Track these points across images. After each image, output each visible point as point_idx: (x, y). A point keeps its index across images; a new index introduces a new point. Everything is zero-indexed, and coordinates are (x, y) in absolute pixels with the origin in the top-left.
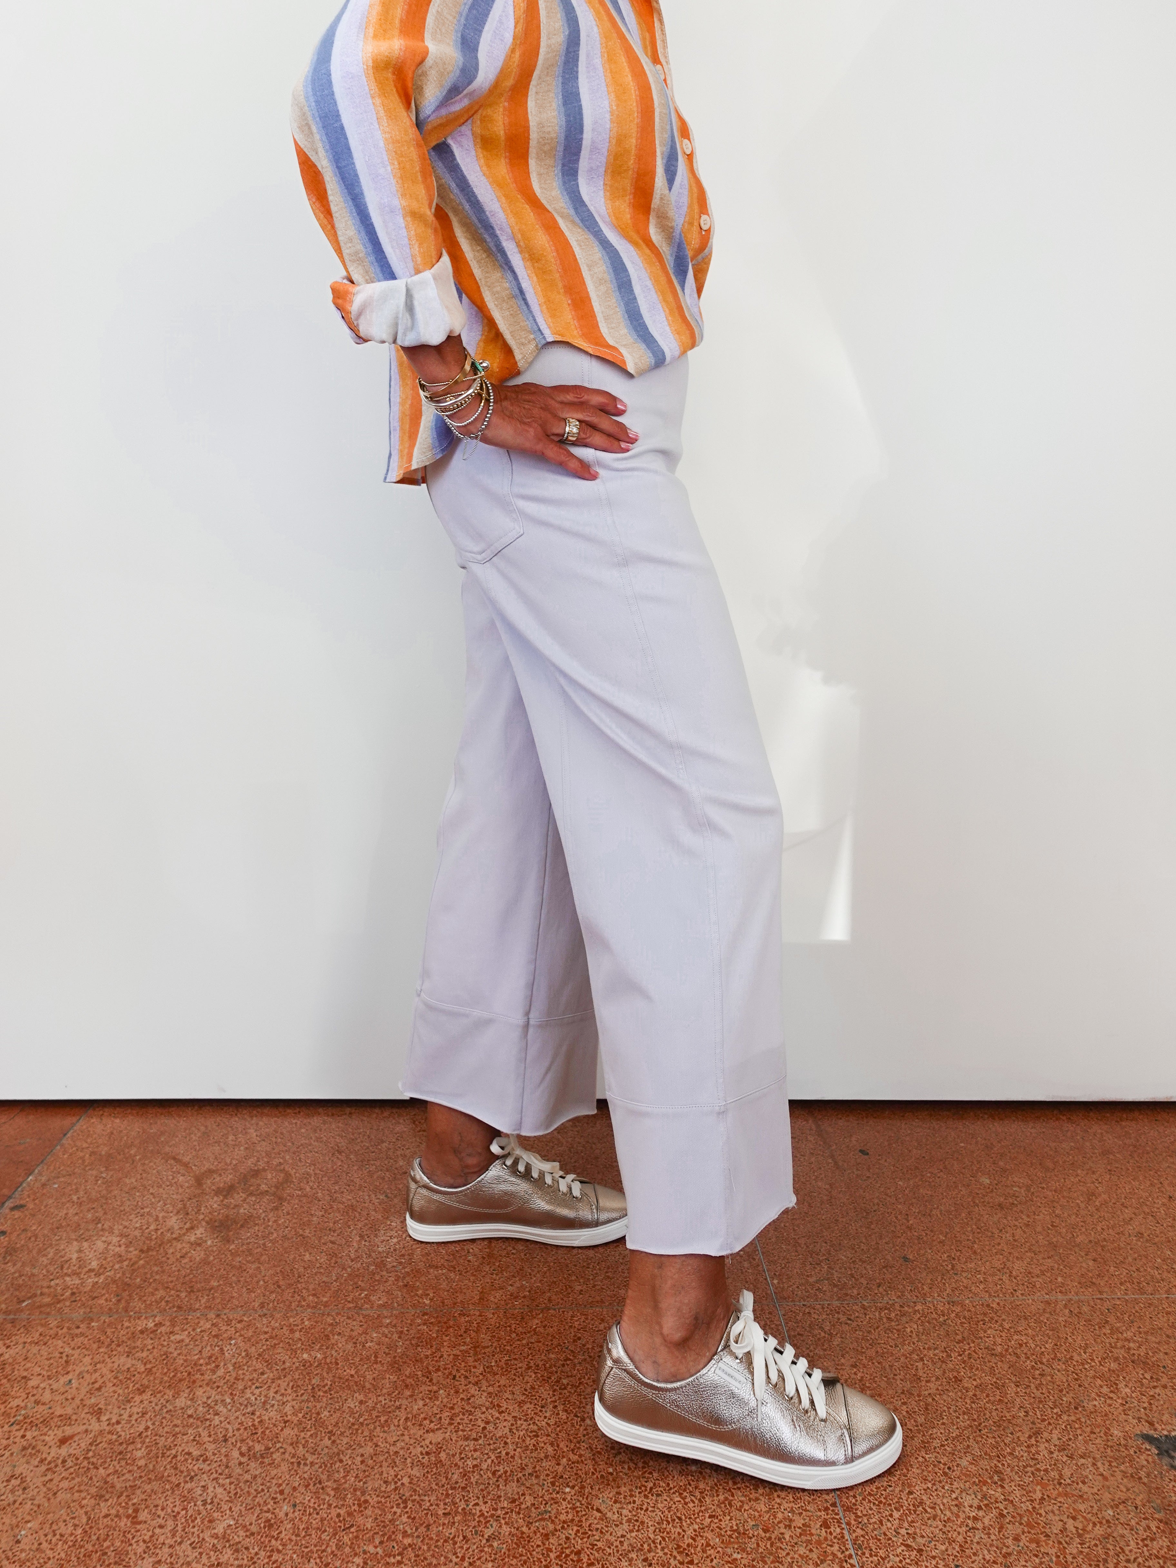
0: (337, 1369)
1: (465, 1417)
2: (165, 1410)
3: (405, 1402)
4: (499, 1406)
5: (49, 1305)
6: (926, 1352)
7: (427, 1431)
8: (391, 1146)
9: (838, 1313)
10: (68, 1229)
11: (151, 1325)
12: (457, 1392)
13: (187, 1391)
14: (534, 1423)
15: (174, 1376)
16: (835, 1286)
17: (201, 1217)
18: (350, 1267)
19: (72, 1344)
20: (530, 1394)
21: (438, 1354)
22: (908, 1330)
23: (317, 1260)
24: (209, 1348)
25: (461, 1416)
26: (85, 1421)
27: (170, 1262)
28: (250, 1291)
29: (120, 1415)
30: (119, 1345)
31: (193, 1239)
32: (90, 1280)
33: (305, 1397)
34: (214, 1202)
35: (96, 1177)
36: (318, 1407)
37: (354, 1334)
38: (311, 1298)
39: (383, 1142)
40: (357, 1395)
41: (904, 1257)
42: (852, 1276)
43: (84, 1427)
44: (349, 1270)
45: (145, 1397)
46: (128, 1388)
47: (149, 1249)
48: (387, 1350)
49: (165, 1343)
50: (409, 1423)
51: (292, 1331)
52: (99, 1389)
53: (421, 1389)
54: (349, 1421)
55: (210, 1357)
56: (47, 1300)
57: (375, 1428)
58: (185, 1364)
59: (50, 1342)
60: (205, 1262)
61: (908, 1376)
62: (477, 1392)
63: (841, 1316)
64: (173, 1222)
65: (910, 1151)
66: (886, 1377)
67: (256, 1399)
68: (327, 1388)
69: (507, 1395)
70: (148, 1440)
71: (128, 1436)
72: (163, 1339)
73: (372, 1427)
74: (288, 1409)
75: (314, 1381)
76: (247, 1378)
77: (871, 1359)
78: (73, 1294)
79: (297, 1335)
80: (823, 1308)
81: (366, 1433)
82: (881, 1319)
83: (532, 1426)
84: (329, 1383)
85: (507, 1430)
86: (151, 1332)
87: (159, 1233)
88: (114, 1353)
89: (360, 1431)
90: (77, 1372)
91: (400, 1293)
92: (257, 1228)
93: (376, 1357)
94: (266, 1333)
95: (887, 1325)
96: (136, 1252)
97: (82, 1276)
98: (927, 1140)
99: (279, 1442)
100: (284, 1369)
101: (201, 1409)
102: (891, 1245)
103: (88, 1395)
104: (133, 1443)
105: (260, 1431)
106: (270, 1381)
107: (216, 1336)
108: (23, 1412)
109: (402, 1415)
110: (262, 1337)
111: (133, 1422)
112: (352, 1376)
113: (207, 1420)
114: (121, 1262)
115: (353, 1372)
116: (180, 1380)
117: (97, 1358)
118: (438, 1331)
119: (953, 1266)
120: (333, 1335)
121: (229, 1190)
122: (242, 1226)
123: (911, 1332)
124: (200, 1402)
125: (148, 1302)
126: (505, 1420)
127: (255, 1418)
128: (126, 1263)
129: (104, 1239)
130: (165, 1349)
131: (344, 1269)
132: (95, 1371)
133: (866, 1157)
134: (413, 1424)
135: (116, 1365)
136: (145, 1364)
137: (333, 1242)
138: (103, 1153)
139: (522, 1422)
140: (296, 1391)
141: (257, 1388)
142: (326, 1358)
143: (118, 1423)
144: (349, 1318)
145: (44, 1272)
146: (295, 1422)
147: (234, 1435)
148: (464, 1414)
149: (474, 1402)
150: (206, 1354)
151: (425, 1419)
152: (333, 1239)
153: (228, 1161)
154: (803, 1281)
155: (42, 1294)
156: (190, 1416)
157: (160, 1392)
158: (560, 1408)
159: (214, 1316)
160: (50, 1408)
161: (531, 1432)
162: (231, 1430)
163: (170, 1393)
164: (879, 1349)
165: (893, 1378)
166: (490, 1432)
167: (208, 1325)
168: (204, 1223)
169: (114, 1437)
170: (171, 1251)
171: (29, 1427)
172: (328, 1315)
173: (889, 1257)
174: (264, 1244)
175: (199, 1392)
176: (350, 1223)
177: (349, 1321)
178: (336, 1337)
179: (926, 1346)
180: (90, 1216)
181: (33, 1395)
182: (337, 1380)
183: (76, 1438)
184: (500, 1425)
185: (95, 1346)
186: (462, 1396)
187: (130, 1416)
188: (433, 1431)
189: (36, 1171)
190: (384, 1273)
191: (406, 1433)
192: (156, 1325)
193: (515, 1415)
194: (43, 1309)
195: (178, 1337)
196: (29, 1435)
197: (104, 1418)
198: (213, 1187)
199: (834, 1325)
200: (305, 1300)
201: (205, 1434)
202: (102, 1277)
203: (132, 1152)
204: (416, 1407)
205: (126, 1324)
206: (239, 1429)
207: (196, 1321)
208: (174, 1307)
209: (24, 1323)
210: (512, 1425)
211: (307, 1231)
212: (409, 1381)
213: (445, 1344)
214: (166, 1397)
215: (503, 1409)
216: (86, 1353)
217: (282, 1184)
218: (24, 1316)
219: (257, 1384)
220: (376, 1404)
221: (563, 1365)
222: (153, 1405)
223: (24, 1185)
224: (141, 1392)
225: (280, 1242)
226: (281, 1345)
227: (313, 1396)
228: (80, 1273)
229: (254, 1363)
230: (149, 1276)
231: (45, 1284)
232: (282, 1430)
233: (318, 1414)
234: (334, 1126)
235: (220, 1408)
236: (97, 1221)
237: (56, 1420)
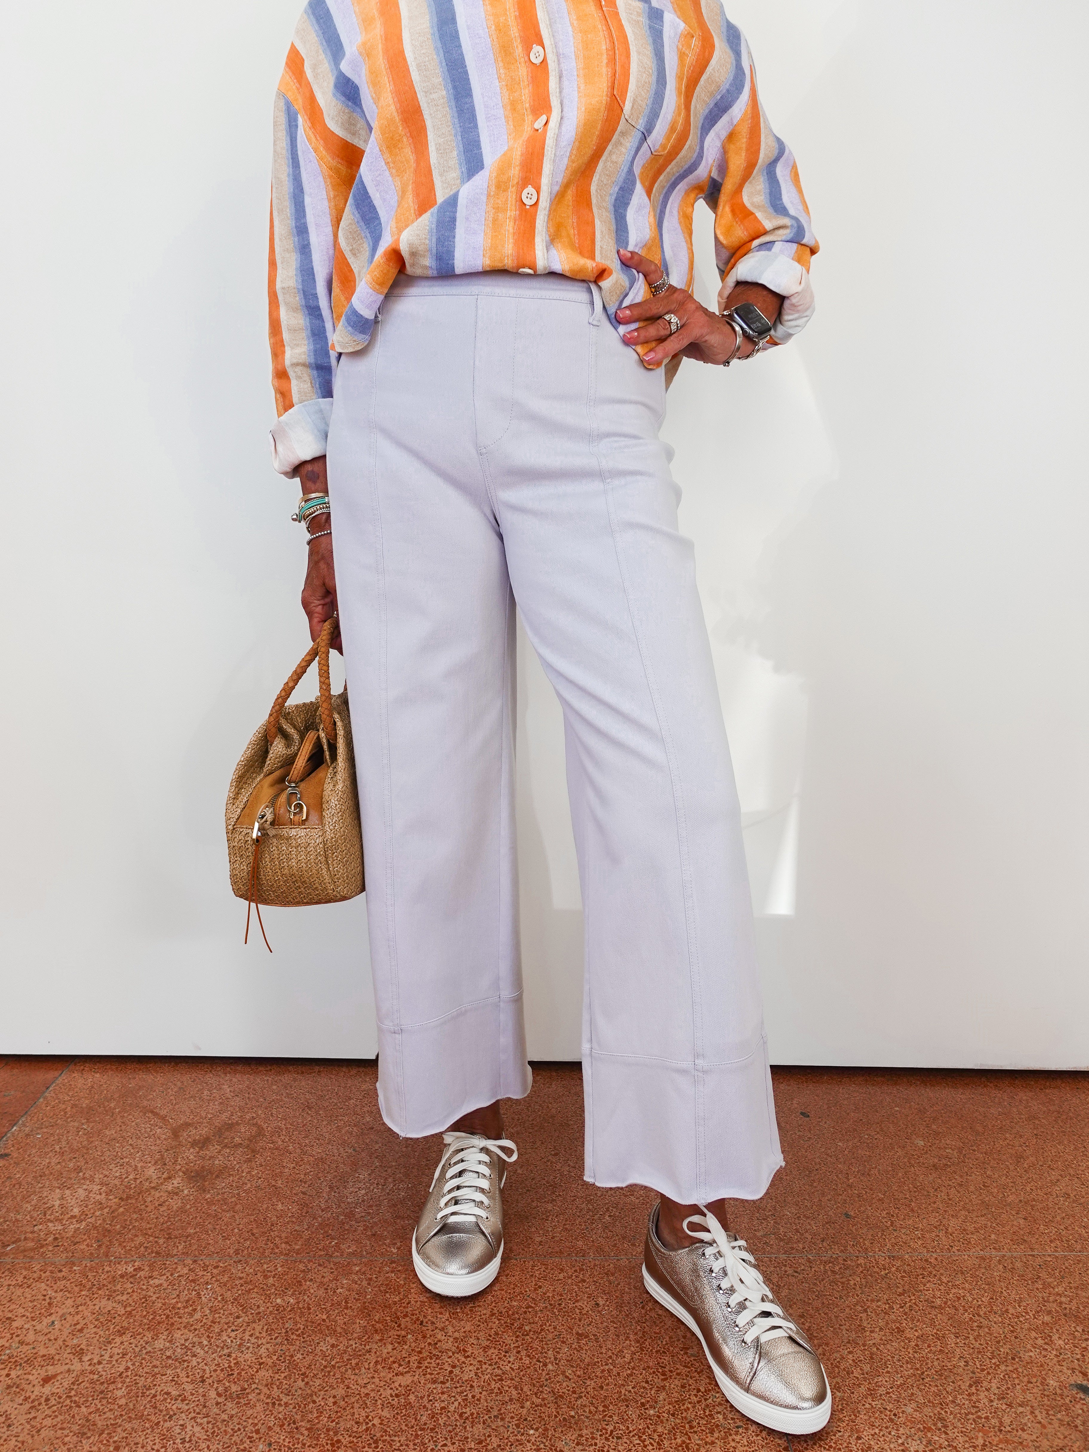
0: (310, 1314)
1: (432, 1361)
2: (144, 1352)
3: (375, 1346)
4: (464, 1350)
5: (33, 1249)
6: (869, 1304)
7: (397, 1374)
8: (358, 1103)
9: (785, 1266)
10: (51, 1177)
11: (130, 1269)
12: (424, 1337)
13: (165, 1333)
14: (498, 1367)
15: (153, 1319)
16: (782, 1240)
17: (178, 1167)
18: (321, 1217)
19: (55, 1287)
20: (494, 1340)
21: (406, 1301)
22: (852, 1283)
23: (288, 1209)
24: (186, 1292)
25: (429, 1360)
26: (67, 1361)
27: (149, 1209)
28: (225, 1239)
29: (102, 1356)
30: (99, 1289)
31: (170, 1188)
32: (72, 1226)
33: (279, 1340)
34: (191, 1154)
35: (78, 1128)
36: (292, 1350)
37: (326, 1280)
38: (283, 1245)
39: (350, 1099)
40: (328, 1339)
41: (845, 1214)
42: (797, 1231)
43: (66, 1367)
44: (320, 1219)
45: (125, 1338)
46: (108, 1329)
47: (128, 1197)
48: (356, 1296)
49: (144, 1287)
50: (379, 1367)
51: (266, 1277)
52: (81, 1330)
53: (390, 1334)
54: (321, 1364)
55: (187, 1301)
56: (31, 1244)
57: (346, 1371)
58: (164, 1307)
59: (34, 1285)
60: (182, 1210)
61: (853, 1327)
62: (443, 1337)
63: (787, 1268)
64: (151, 1172)
65: (848, 1114)
66: (832, 1327)
67: (232, 1341)
68: (300, 1331)
69: (472, 1340)
70: (128, 1380)
71: (109, 1376)
72: (142, 1283)
73: (343, 1369)
74: (263, 1351)
75: (287, 1325)
76: (223, 1321)
77: (818, 1310)
78: (56, 1239)
79: (271, 1281)
80: (771, 1261)
81: (338, 1376)
82: (826, 1272)
83: (496, 1370)
84: (302, 1327)
85: (472, 1374)
86: (131, 1277)
87: (138, 1181)
88: (96, 1296)
89: (332, 1374)
90: (60, 1314)
91: (368, 1243)
92: (231, 1178)
93: (346, 1302)
94: (241, 1278)
95: (831, 1278)
96: (116, 1200)
97: (64, 1222)
98: (864, 1104)
99: (255, 1383)
100: (259, 1313)
101: (179, 1350)
102: (832, 1202)
103: (71, 1336)
104: (114, 1382)
105: (236, 1373)
106: (245, 1324)
107: (193, 1281)
108: (8, 1352)
109: (372, 1358)
110: (237, 1282)
111: (114, 1363)
112: (324, 1320)
113: (184, 1361)
114: (102, 1209)
115: (324, 1317)
116: (159, 1323)
117: (79, 1301)
118: (405, 1278)
119: (892, 1223)
120: (305, 1281)
121: (203, 1143)
122: (217, 1176)
123: (855, 1284)
124: (178, 1344)
125: (128, 1248)
126: (471, 1364)
127: (231, 1359)
128: (106, 1210)
129: (85, 1187)
130: (144, 1292)
131: (314, 1218)
132: (77, 1313)
133: (808, 1119)
134: (383, 1368)
135: (97, 1308)
136: (125, 1307)
137: (304, 1193)
138: (84, 1105)
139: (487, 1366)
140: (270, 1335)
141: (233, 1331)
142: (298, 1303)
143: (99, 1363)
144: (320, 1265)
145: (28, 1217)
146: (270, 1364)
147: (211, 1376)
148: (431, 1358)
149: (441, 1347)
150: (184, 1297)
151: (394, 1362)
152: (304, 1190)
153: (203, 1114)
154: (751, 1235)
155: (25, 1239)
156: (169, 1357)
157: (139, 1334)
158: (523, 1353)
159: (191, 1262)
160: (34, 1348)
161: (496, 1376)
162: (208, 1371)
163: (149, 1335)
164: (825, 1301)
165: (840, 1329)
166: (456, 1376)
167: (185, 1271)
168: (181, 1174)
169: (96, 1377)
170: (150, 1199)
171: (13, 1367)
172: (300, 1261)
173: (831, 1213)
174: (238, 1194)
175: (177, 1335)
176: (320, 1175)
177: (320, 1268)
178: (308, 1283)
179: (870, 1298)
180: (71, 1165)
181: (18, 1336)
182: (309, 1324)
183: (59, 1378)
184: (466, 1369)
185: (77, 1289)
186: (429, 1341)
187: (111, 1357)
188: (402, 1374)
189: (20, 1122)
190: (353, 1223)
191: (376, 1375)
192: (135, 1270)
193: (481, 1359)
194: (26, 1253)
195: (157, 1282)
196: (13, 1374)
197: (86, 1358)
198: (190, 1139)
199: (781, 1278)
200: (278, 1248)
201: (183, 1374)
202: (84, 1223)
203: (112, 1105)
204: (386, 1351)
205: (107, 1268)
206: (215, 1371)
207: (174, 1266)
208: (152, 1252)
209: (9, 1266)
210: (478, 1369)
211: (280, 1182)
212: (378, 1326)
213: (412, 1291)
214: (145, 1338)
215: (469, 1354)
216: (68, 1295)
217: (255, 1137)
218: (8, 1260)
219: (234, 1328)
220: (347, 1347)
221: (525, 1312)
222: (133, 1346)
223: (9, 1135)
224: (121, 1334)
225: (254, 1192)
226: (255, 1290)
227: (287, 1339)
228: (62, 1219)
229: (230, 1307)
230: (128, 1223)
231: (29, 1229)
232: (257, 1372)
233: (292, 1356)
234: (303, 1083)
235: (198, 1350)
236: (78, 1169)
237: (39, 1359)
